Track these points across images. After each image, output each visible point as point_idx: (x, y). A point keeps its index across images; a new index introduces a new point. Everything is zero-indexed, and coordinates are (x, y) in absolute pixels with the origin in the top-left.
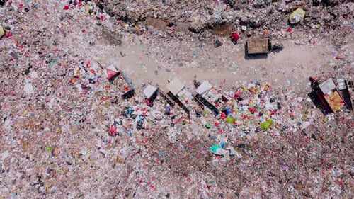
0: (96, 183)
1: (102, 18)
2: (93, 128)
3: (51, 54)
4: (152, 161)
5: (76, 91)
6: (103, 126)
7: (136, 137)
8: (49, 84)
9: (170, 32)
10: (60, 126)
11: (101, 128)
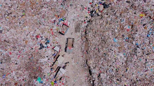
0: (15, 35)
1: (85, 23)
2: (38, 28)
3: (66, 4)
4: (29, 55)
5: (52, 18)
6: (39, 32)
7: (37, 47)
8: (52, 7)
9: (84, 52)
10: (35, 15)
11: (38, 32)
